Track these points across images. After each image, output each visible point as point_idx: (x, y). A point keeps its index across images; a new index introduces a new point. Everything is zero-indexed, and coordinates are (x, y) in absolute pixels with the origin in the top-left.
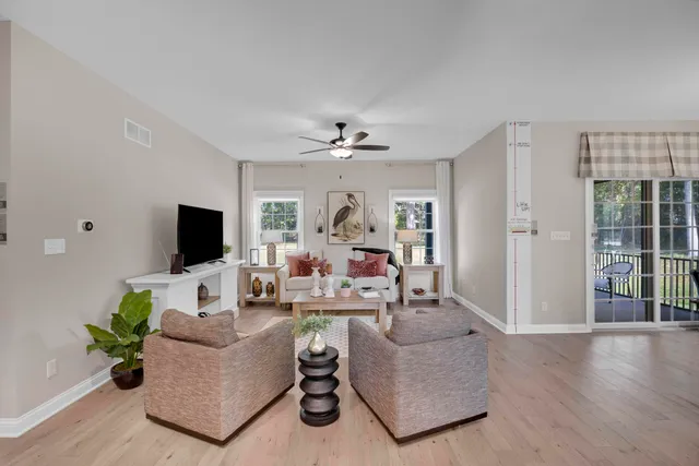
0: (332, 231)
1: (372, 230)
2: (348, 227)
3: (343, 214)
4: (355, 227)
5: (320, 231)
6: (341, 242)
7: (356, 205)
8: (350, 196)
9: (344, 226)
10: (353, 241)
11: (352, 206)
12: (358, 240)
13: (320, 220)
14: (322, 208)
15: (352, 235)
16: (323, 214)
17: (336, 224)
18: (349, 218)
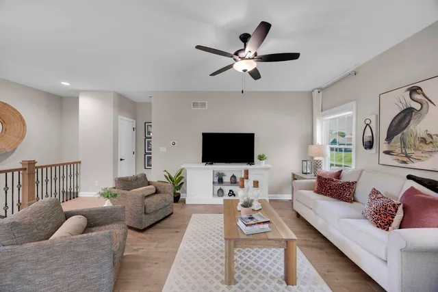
0: (384, 147)
2: (410, 140)
3: (401, 121)
4: (423, 140)
5: (369, 145)
6: (396, 163)
7: (425, 102)
8: (414, 90)
9: (403, 141)
10: (417, 165)
11: (417, 106)
12: (428, 164)
13: (368, 133)
14: (373, 118)
15: (417, 154)
16: (373, 125)
17: (389, 138)
18: (412, 126)
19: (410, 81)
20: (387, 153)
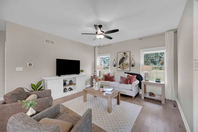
1: (133, 66)
2: (124, 64)
3: (123, 60)
4: (127, 65)
5: (115, 66)
6: (121, 70)
7: (127, 56)
8: (125, 53)
9: (123, 64)
10: (126, 70)
11: (125, 57)
12: (127, 70)
13: (115, 62)
14: (115, 58)
15: (125, 68)
16: (116, 60)
17: (120, 64)
18: (124, 61)
19: (124, 51)
20: (119, 67)
